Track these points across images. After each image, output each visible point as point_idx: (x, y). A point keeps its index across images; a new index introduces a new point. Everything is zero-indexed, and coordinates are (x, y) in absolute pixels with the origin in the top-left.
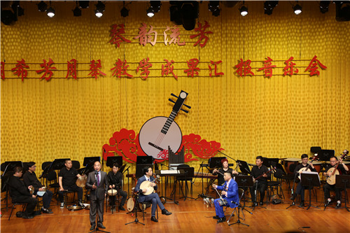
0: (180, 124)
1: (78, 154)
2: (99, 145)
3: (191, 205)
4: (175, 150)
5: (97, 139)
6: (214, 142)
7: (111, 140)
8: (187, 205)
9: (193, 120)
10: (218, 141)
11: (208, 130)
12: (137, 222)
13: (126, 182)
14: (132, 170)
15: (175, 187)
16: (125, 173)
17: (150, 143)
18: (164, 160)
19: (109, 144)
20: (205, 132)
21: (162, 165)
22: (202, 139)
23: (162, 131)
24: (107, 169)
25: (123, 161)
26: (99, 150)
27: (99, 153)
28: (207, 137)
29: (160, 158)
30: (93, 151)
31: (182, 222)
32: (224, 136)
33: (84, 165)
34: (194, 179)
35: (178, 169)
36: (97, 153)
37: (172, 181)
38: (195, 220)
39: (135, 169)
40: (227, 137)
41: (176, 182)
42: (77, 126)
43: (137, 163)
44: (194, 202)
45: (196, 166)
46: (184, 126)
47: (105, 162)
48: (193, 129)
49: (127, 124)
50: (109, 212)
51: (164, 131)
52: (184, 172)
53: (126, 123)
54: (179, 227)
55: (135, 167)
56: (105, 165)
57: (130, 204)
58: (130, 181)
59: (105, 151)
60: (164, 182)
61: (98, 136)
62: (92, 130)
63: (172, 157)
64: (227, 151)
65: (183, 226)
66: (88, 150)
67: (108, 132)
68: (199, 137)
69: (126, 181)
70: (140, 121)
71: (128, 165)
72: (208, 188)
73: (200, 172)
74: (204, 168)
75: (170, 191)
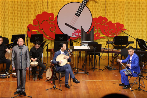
0: (91, 8)
1: (7, 32)
2: (24, 19)
3: (99, 75)
4: (86, 29)
5: (23, 20)
6: (118, 24)
7: (34, 21)
8: (95, 75)
9: (101, 5)
10: (121, 23)
11: (113, 14)
12: (54, 88)
13: (46, 56)
14: (51, 45)
15: (86, 60)
16: (45, 48)
17: (66, 24)
18: (77, 38)
19: (33, 24)
20: (111, 15)
21: (75, 42)
22: (109, 21)
23: (76, 14)
24: (30, 45)
25: (44, 38)
26: (24, 29)
27: (24, 32)
28: (113, 19)
29: (74, 36)
30: (19, 30)
31: (91, 89)
32: (127, 19)
33: (12, 41)
34: (101, 54)
35: (88, 45)
36: (23, 31)
37: (83, 55)
38: (101, 87)
39: (53, 45)
40: (129, 20)
41: (86, 56)
42: (7, 9)
43: (55, 40)
44: (101, 72)
45: (103, 43)
46: (94, 10)
47: (29, 39)
48: (102, 13)
49: (48, 8)
50: (32, 79)
51: (78, 14)
52: (93, 48)
53: (46, 7)
54: (88, 93)
55: (53, 43)
56: (29, 42)
57: (49, 74)
58: (49, 55)
59: (29, 30)
60: (76, 56)
61: (24, 17)
62: (19, 13)
63: (84, 36)
64: (129, 31)
65: (91, 92)
66: (16, 29)
67: (32, 14)
68: (106, 19)
69: (46, 54)
70: (59, 6)
71: (48, 41)
72: (113, 61)
73: (107, 48)
74: (110, 45)
75: (82, 63)
